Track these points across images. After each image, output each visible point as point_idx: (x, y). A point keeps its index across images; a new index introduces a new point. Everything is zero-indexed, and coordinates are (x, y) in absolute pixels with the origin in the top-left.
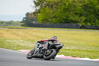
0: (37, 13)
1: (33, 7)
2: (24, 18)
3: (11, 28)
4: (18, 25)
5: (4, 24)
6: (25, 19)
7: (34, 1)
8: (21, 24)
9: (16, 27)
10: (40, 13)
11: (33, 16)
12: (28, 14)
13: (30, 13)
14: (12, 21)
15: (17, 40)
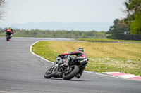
0: (130, 20)
1: (124, 11)
2: (111, 27)
3: (93, 41)
4: (102, 36)
5: (83, 35)
6: (112, 29)
7: (126, 3)
8: (107, 35)
9: (100, 39)
10: (134, 19)
11: (124, 24)
12: (116, 21)
13: (120, 19)
14: (94, 31)
15: (101, 58)
